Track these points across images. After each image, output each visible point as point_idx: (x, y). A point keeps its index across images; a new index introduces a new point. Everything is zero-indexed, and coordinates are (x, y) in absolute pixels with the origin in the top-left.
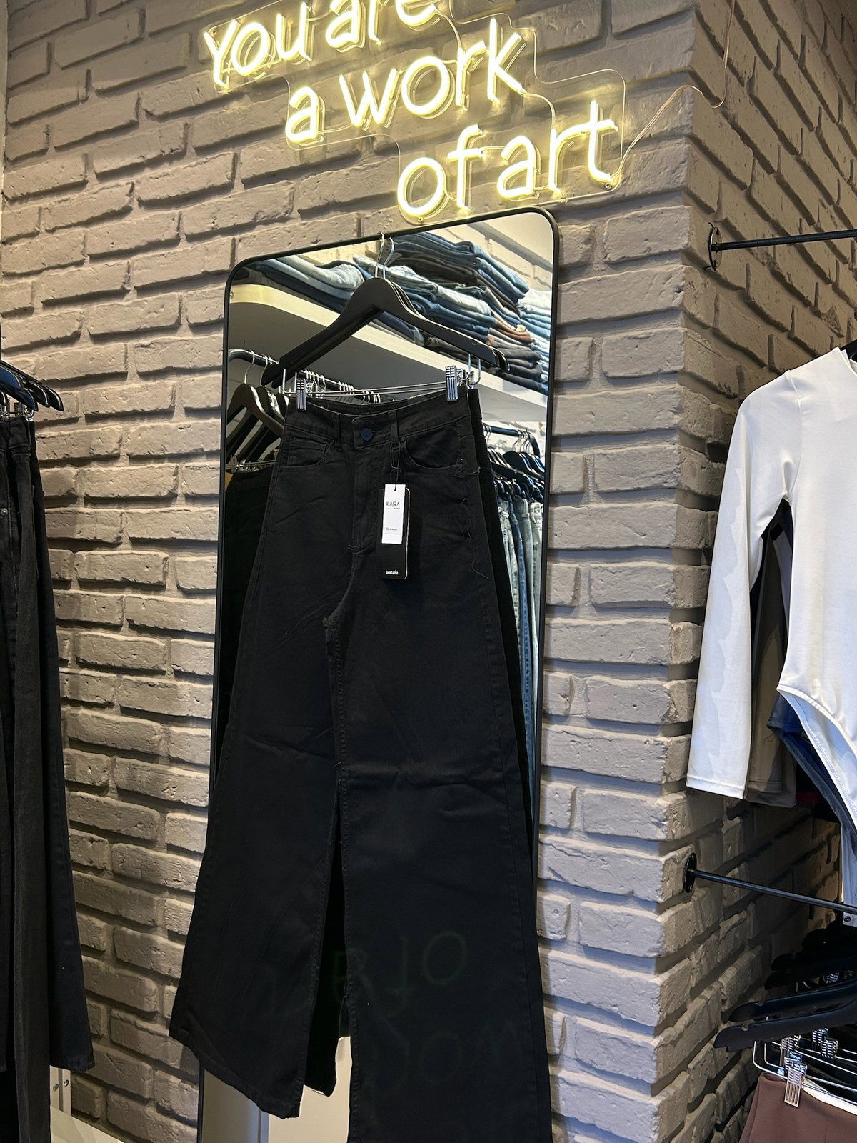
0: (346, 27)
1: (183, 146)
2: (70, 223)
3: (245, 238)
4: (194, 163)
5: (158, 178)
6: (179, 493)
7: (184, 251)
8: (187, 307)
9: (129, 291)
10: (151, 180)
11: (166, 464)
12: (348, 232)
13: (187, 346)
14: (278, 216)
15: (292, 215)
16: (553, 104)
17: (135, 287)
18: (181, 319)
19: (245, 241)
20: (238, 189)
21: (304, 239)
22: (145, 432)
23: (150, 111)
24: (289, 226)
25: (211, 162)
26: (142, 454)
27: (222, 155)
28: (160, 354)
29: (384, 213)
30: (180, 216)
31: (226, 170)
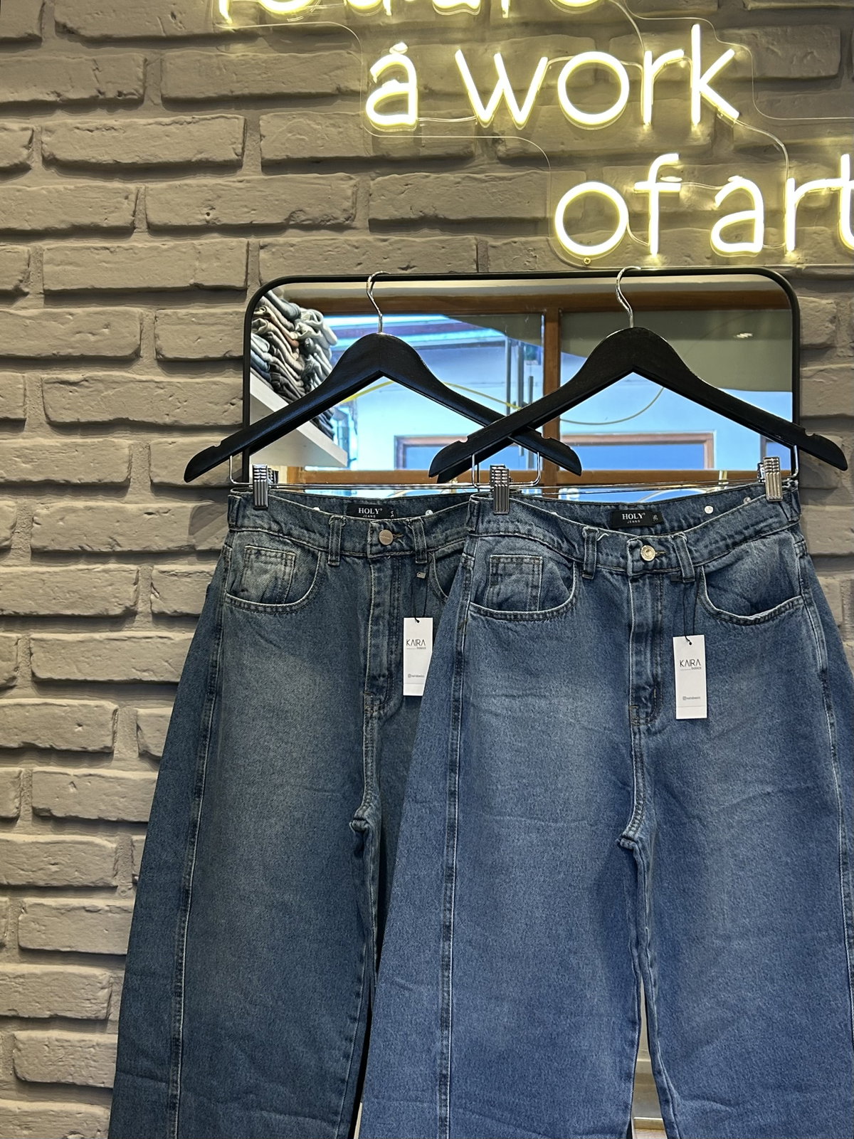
1: (141, 91)
3: (276, 245)
4: (166, 120)
5: (91, 131)
6: (140, 610)
7: (151, 248)
8: (156, 332)
9: (26, 294)
10: (77, 131)
11: (112, 566)
12: (465, 261)
13: (162, 391)
14: (332, 222)
15: (356, 224)
16: (785, 145)
17: (44, 290)
18: (143, 347)
19: (274, 250)
20: (251, 173)
21: (385, 261)
22: (74, 515)
23: (72, 28)
24: (355, 238)
25: (203, 125)
26: (65, 549)
27: (223, 117)
28: (105, 397)
29: (523, 243)
30: (137, 194)
31: (233, 140)
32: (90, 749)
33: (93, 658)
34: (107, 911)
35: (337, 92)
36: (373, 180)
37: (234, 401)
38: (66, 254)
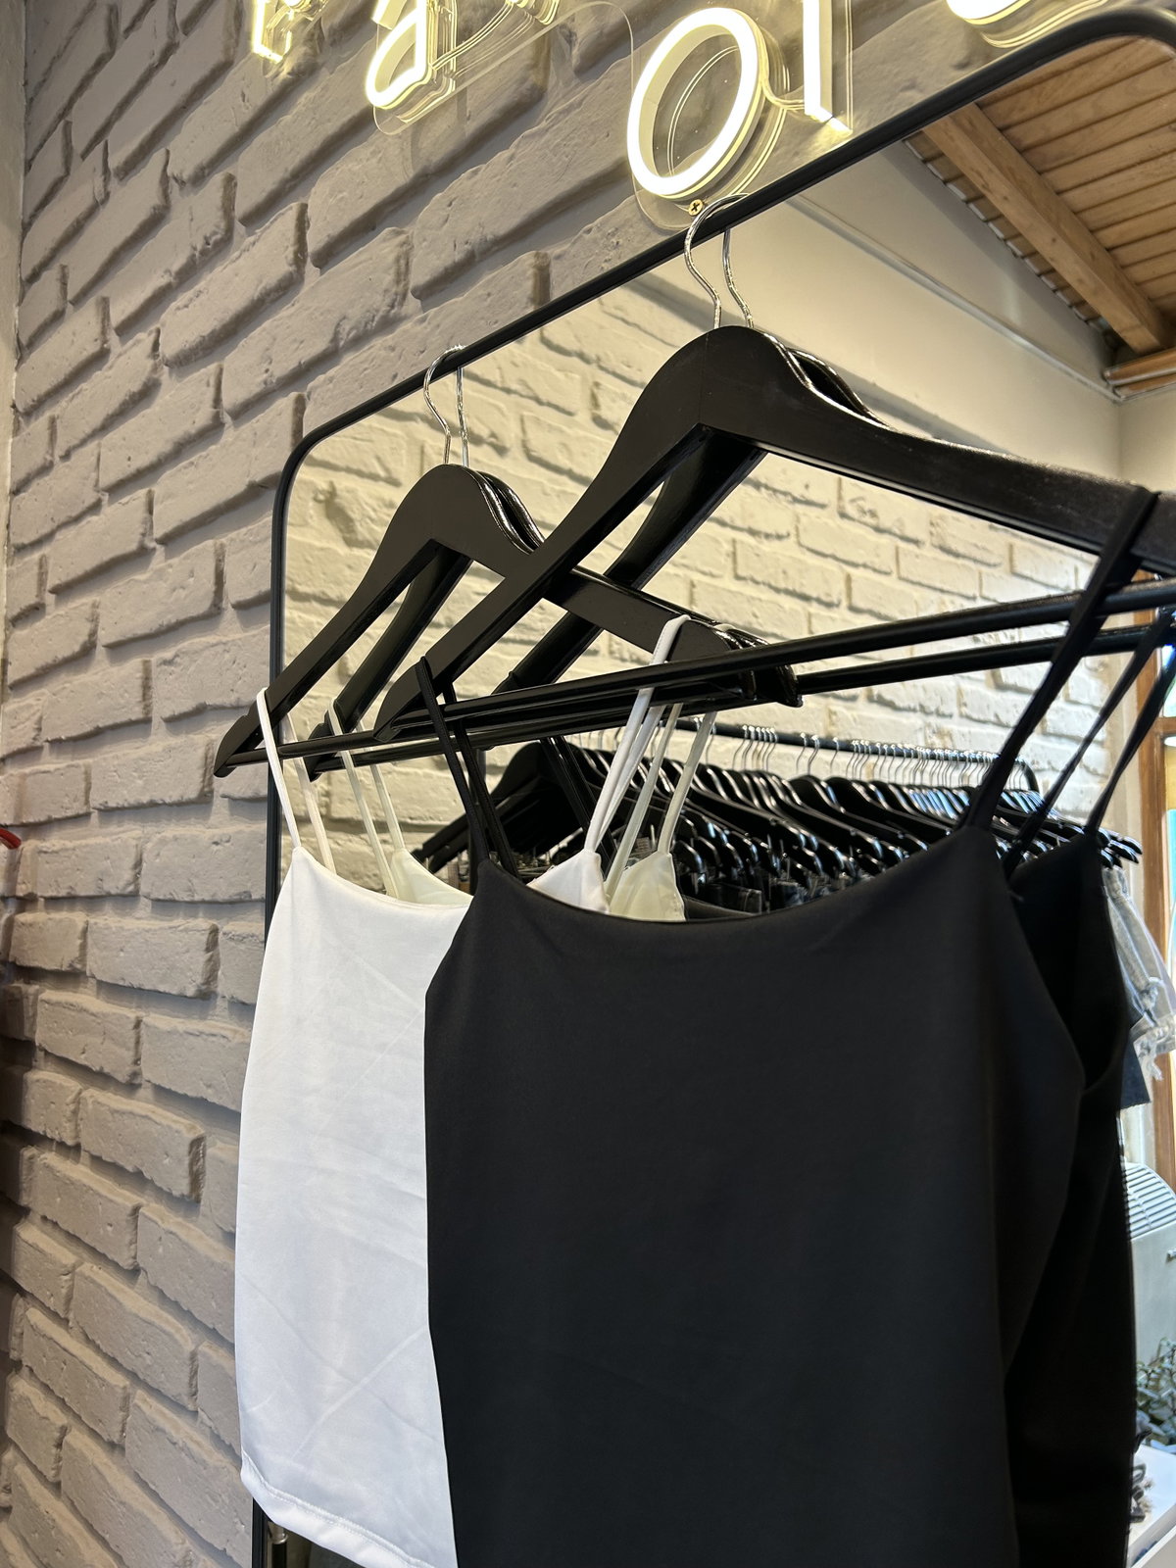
1: (223, 225)
2: (82, 436)
3: (316, 388)
5: (186, 306)
6: (217, 990)
8: (228, 568)
9: (154, 549)
10: (178, 313)
13: (227, 656)
14: (376, 319)
15: (405, 309)
19: (315, 396)
21: (421, 357)
25: (264, 239)
27: (281, 215)
28: (189, 676)
29: (599, 229)
30: (219, 374)
31: (286, 245)
33: (176, 1058)
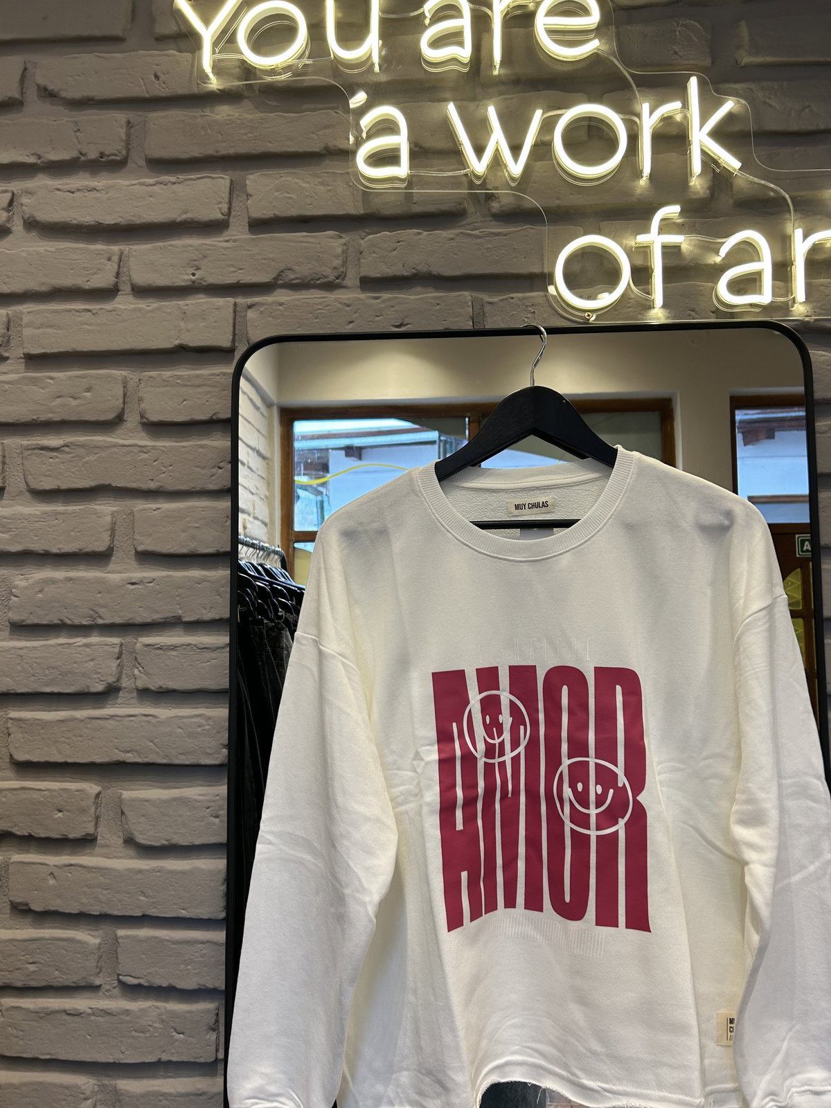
0: (454, 38)
1: (124, 152)
3: (264, 304)
4: (151, 181)
5: (73, 193)
6: (124, 685)
7: (135, 309)
8: (140, 394)
9: (7, 358)
10: (57, 192)
11: (94, 639)
12: (461, 318)
13: (146, 455)
14: (322, 280)
15: (345, 283)
16: (791, 198)
17: (24, 354)
18: (127, 411)
19: (262, 309)
20: (238, 232)
21: (377, 318)
22: (53, 586)
23: (52, 90)
24: (346, 296)
25: (188, 185)
26: (45, 622)
27: (209, 177)
28: (85, 462)
29: (520, 299)
30: (121, 256)
31: (218, 199)
32: (71, 836)
33: (74, 738)
34: (89, 1015)
35: (325, 152)
36: (363, 239)
37: (221, 465)
38: (47, 317)
